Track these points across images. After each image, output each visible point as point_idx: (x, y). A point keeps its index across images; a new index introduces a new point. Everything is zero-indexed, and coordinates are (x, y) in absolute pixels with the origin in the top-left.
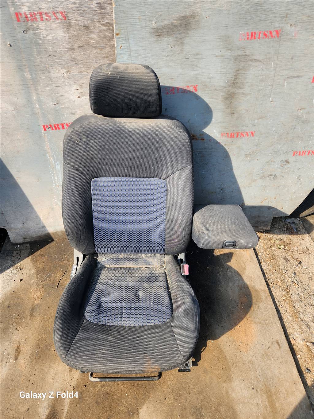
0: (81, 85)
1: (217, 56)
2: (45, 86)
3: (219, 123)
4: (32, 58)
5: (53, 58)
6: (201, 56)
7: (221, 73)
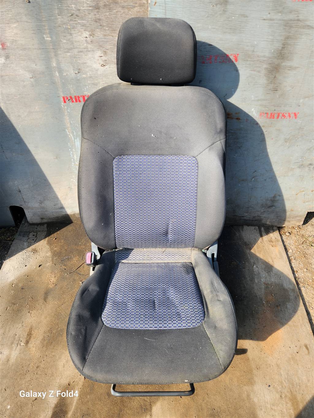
0: (105, 52)
1: (264, 19)
2: (66, 51)
3: (258, 100)
4: (53, 18)
5: (75, 18)
6: (246, 18)
7: (267, 41)
